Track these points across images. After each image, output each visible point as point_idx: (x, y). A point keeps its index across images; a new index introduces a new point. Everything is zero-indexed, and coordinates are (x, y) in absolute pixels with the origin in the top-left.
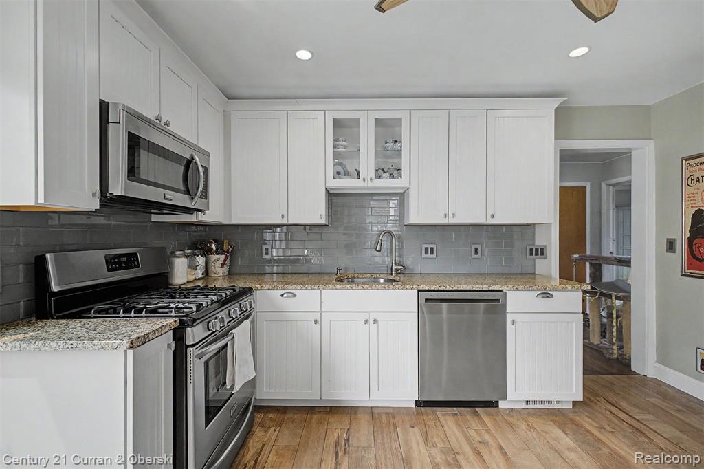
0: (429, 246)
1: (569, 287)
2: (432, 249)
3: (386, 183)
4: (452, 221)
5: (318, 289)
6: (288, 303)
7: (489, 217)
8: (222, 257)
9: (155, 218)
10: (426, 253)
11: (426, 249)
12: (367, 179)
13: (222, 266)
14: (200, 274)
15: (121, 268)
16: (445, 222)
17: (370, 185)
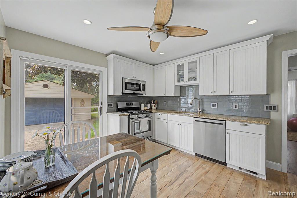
0: (214, 104)
1: (256, 122)
2: (215, 105)
3: (193, 82)
4: (215, 94)
5: (167, 114)
6: (160, 117)
7: (231, 92)
8: (154, 105)
9: (138, 95)
10: (213, 106)
11: (213, 104)
12: (185, 82)
13: (154, 107)
14: (148, 108)
15: (129, 105)
16: (212, 94)
17: (186, 83)
